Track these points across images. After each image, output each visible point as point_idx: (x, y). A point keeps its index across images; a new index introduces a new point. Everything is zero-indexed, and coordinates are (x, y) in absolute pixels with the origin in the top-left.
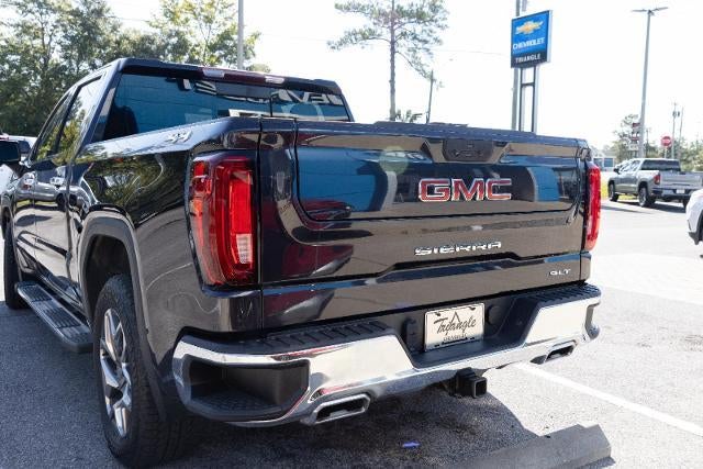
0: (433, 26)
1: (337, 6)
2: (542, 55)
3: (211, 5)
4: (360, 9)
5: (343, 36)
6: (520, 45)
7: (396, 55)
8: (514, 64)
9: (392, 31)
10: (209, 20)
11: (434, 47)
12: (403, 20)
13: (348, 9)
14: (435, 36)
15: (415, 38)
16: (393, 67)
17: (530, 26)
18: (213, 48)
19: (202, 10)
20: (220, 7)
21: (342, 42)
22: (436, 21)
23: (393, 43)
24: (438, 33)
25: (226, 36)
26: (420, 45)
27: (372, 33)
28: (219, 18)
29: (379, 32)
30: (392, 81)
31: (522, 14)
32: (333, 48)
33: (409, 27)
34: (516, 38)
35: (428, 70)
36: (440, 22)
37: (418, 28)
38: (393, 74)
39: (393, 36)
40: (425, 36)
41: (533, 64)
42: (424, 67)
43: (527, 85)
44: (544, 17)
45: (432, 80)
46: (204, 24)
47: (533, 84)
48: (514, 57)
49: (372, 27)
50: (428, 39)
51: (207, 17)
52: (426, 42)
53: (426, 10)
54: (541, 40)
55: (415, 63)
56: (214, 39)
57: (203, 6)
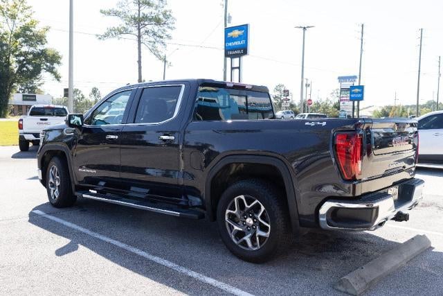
0: (165, 27)
1: (101, 11)
2: (244, 51)
3: (15, 7)
4: (116, 14)
5: (106, 31)
6: (230, 44)
7: (142, 45)
8: (227, 55)
9: (139, 29)
10: (13, 17)
11: (166, 41)
12: (146, 23)
13: (109, 14)
14: (167, 33)
15: (155, 34)
16: (140, 52)
17: (236, 33)
18: (17, 36)
19: (8, 10)
20: (21, 8)
21: (106, 35)
22: (168, 24)
23: (139, 37)
24: (169, 32)
25: (26, 28)
26: (158, 39)
27: (126, 30)
28: (21, 16)
29: (130, 29)
30: (139, 62)
31: (229, 25)
32: (100, 38)
33: (149, 27)
34: (227, 40)
35: (162, 55)
36: (170, 25)
37: (156, 28)
38: (140, 57)
39: (139, 32)
40: (160, 33)
41: (239, 56)
42: (160, 53)
43: (236, 68)
44: (244, 28)
45: (165, 62)
46: (9, 20)
47: (239, 68)
48: (226, 51)
49: (125, 26)
50: (162, 35)
51: (12, 15)
52: (161, 37)
53: (161, 17)
54: (243, 42)
55: (154, 51)
56: (17, 30)
57: (9, 8)
